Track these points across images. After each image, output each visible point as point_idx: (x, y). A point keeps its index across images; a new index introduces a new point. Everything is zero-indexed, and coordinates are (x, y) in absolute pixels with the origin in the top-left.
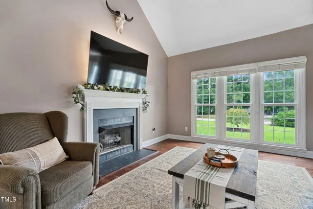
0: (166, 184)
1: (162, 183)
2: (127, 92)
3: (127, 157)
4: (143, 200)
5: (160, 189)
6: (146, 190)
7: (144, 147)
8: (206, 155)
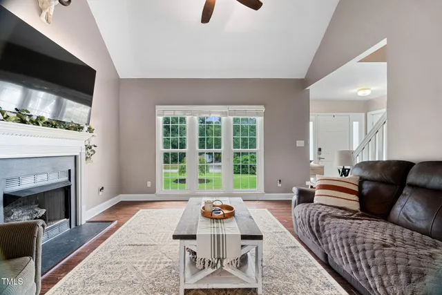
0: (150, 260)
1: (145, 261)
2: (61, 128)
3: (64, 241)
4: (131, 289)
5: (146, 269)
6: (125, 276)
7: (88, 219)
8: (204, 208)
